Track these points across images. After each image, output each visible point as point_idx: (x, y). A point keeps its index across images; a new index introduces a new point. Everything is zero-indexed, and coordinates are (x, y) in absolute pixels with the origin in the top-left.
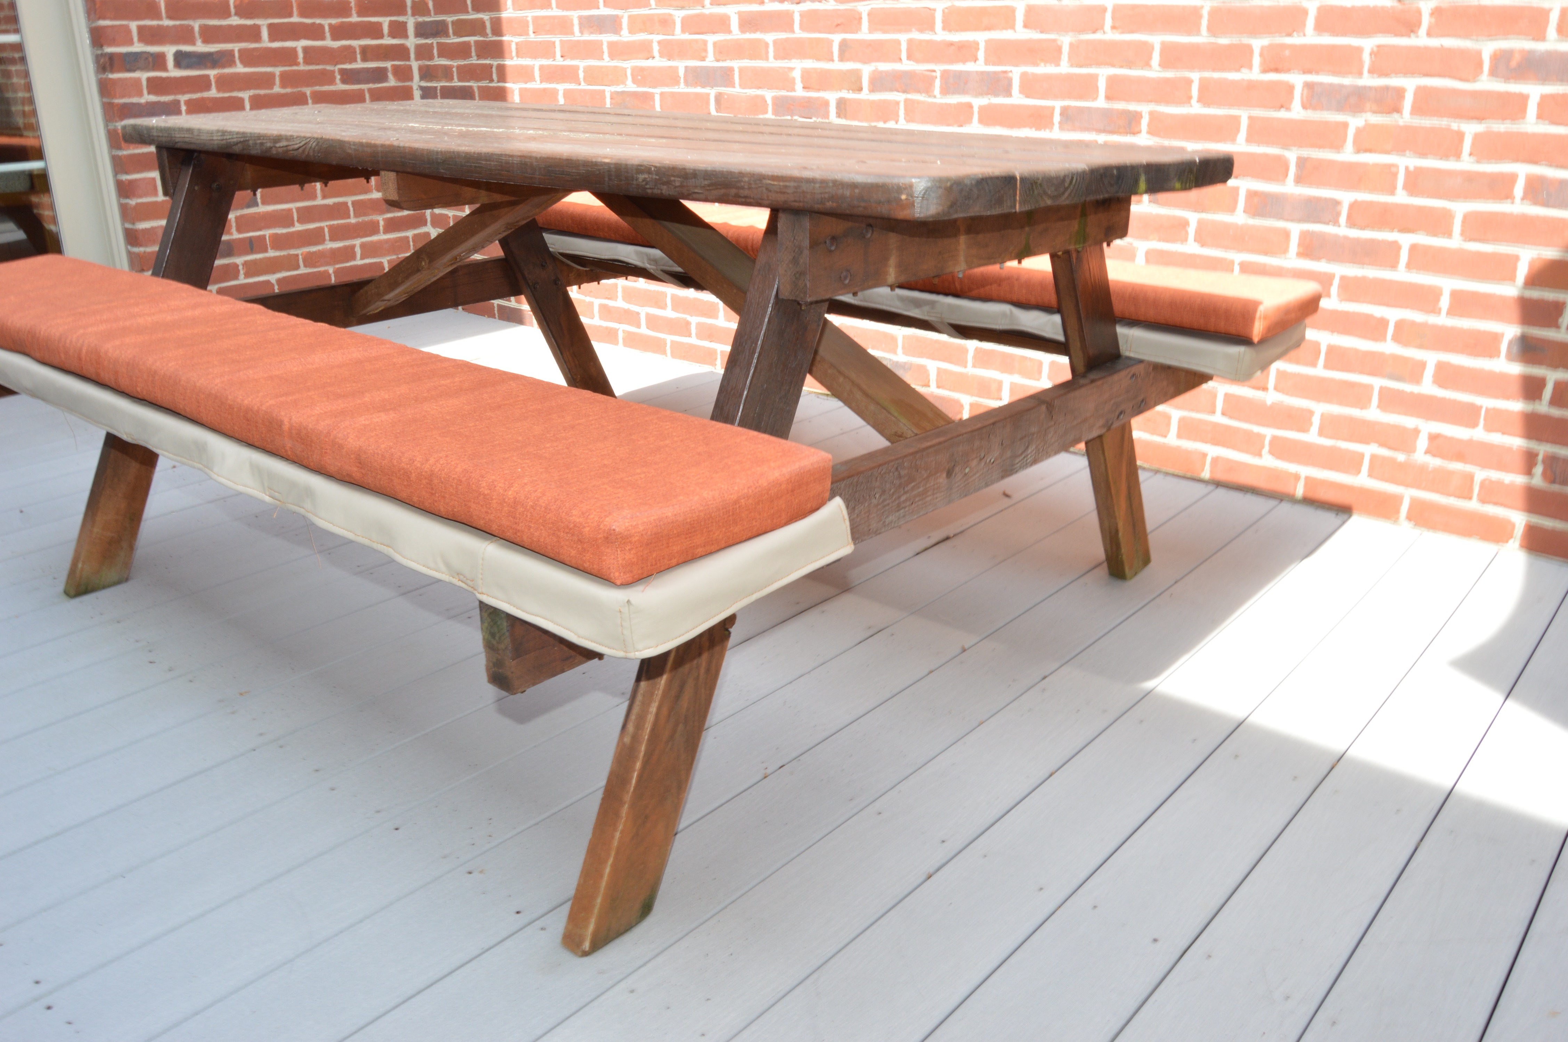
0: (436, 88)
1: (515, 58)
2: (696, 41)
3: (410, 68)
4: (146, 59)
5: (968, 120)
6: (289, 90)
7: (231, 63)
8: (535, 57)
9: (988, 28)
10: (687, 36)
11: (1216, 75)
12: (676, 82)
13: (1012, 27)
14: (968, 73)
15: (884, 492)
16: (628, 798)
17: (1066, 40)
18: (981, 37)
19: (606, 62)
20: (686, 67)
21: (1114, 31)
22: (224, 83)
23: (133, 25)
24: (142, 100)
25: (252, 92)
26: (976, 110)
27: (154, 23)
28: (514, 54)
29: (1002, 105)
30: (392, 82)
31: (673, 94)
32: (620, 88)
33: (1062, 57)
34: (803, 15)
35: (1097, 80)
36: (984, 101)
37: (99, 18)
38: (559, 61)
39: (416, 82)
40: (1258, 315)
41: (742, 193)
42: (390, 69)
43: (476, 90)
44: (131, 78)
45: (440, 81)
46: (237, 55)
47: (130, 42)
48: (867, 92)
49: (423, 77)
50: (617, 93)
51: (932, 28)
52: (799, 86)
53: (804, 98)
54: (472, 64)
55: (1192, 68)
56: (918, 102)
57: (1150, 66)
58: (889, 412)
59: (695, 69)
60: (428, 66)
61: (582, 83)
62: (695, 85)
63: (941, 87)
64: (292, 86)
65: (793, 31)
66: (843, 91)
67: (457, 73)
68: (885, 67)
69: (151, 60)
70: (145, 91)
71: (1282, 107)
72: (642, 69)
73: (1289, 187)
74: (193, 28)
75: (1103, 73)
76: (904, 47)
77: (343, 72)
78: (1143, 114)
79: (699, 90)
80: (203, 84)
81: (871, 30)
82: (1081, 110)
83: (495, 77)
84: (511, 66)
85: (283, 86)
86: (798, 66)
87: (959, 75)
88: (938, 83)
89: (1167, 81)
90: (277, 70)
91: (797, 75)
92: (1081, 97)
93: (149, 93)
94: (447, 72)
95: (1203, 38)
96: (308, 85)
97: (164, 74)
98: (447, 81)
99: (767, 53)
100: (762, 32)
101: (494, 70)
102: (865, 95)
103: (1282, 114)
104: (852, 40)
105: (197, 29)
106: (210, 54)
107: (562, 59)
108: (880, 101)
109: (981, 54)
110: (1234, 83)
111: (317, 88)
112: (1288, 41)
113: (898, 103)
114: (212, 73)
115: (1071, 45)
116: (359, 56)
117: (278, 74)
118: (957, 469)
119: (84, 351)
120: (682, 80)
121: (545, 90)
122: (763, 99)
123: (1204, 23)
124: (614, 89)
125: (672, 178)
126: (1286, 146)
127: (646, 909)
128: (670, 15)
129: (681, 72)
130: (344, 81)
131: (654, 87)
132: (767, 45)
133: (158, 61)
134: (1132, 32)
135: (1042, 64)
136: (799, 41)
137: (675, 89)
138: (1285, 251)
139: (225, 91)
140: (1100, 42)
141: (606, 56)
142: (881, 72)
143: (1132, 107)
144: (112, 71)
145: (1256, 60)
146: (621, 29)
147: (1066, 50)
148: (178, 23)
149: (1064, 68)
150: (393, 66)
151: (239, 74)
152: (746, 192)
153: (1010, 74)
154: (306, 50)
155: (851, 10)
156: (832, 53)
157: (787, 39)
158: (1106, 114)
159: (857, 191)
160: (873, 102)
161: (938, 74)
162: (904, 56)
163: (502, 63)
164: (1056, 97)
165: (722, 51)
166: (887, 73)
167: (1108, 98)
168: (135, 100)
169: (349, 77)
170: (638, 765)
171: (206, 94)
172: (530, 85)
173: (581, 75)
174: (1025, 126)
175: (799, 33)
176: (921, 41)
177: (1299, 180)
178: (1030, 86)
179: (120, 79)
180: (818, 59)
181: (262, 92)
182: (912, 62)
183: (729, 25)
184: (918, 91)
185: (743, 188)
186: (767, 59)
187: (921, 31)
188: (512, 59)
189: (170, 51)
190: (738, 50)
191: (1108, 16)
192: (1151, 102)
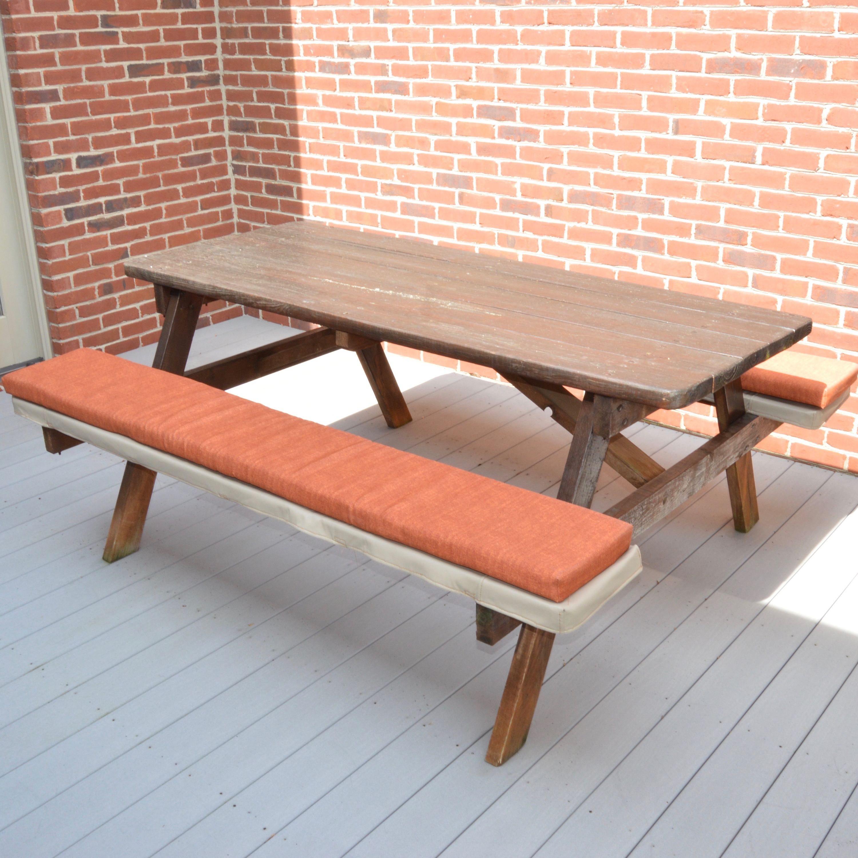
0: (245, 166)
1: (308, 153)
2: (446, 157)
3: (225, 151)
4: (59, 164)
5: (635, 227)
6: (148, 175)
7: (112, 161)
8: (324, 154)
9: (649, 171)
10: (438, 153)
11: (794, 215)
12: (431, 182)
13: (665, 172)
14: (635, 198)
15: (635, 519)
16: (520, 686)
17: (699, 184)
18: (644, 176)
19: (378, 163)
20: (438, 174)
21: (731, 182)
22: (109, 175)
23: (51, 142)
24: (56, 192)
25: (125, 179)
26: (640, 221)
27: (64, 139)
28: (308, 150)
29: (658, 220)
30: (214, 162)
31: (428, 190)
32: (388, 182)
33: (697, 194)
34: (522, 149)
35: (719, 211)
36: (646, 216)
37: (30, 140)
38: (343, 159)
39: (230, 161)
40: (824, 394)
41: (574, 382)
42: (212, 153)
43: (277, 171)
44: (49, 178)
45: (249, 162)
46: (115, 155)
47: (49, 154)
48: (567, 202)
49: (234, 158)
50: (386, 184)
51: (611, 167)
52: (519, 193)
53: (522, 202)
54: (275, 153)
55: (779, 209)
56: (602, 212)
57: (753, 206)
58: (628, 467)
59: (444, 175)
60: (239, 151)
61: (360, 175)
62: (444, 185)
63: (617, 204)
64: (150, 173)
65: (515, 159)
66: (550, 200)
67: (262, 158)
68: (578, 188)
69: (62, 164)
70: (58, 186)
71: (835, 238)
72: (405, 171)
73: (839, 285)
74: (88, 139)
75: (723, 207)
76: (592, 177)
77: (182, 159)
78: (749, 234)
79: (447, 189)
80: (95, 177)
81: (569, 164)
82: (709, 228)
83: (292, 163)
84: (305, 158)
85: (144, 173)
86: (518, 181)
87: (629, 198)
88: (614, 202)
89: (764, 215)
90: (141, 163)
91: (518, 186)
92: (709, 220)
93: (60, 187)
94: (254, 157)
95: (786, 191)
96: (160, 170)
97: (69, 173)
98: (254, 163)
99: (497, 170)
100: (493, 156)
101: (292, 159)
102: (565, 204)
103: (834, 241)
104: (556, 169)
105: (90, 140)
106: (98, 156)
107: (344, 158)
108: (575, 209)
109: (644, 187)
110: (805, 220)
111: (167, 172)
112: (839, 198)
113: (587, 212)
114: (100, 169)
115: (703, 187)
116: (192, 147)
117: (141, 165)
118: (668, 499)
119: (185, 445)
120: (435, 182)
121: (331, 177)
122: (493, 199)
123: (787, 182)
124: (384, 181)
125: (533, 369)
126: (837, 261)
127: (524, 740)
128: (426, 138)
129: (434, 176)
130: (183, 166)
131: (416, 184)
132: (496, 165)
133: (66, 165)
134: (742, 184)
135: (684, 198)
136: (519, 165)
137: (430, 187)
138: (837, 323)
139: (108, 181)
140: (721, 187)
141: (378, 159)
142: (576, 191)
143: (742, 228)
144: (37, 175)
145: (819, 208)
146: (390, 143)
147: (699, 190)
148: (78, 137)
149: (698, 201)
150: (215, 151)
151: (117, 167)
152: (577, 383)
153: (663, 201)
154: (159, 146)
155: (556, 150)
156: (542, 175)
157: (511, 163)
158: (725, 231)
159: (639, 392)
160: (570, 209)
161: (615, 196)
162: (592, 182)
163: (298, 155)
164: (692, 218)
165: (464, 165)
166: (580, 192)
167: (726, 222)
168: (52, 193)
169: (186, 162)
170: (526, 670)
171: (96, 184)
172: (319, 172)
173: (359, 170)
174: (672, 234)
175: (519, 160)
176: (603, 175)
177: (845, 281)
178: (675, 209)
179: (43, 180)
180: (533, 178)
181: (131, 178)
182: (597, 187)
183: (470, 150)
184: (602, 206)
185: (575, 380)
186: (496, 174)
187: (604, 168)
188: (306, 153)
189: (73, 157)
190: (476, 166)
191: (727, 172)
192: (753, 227)
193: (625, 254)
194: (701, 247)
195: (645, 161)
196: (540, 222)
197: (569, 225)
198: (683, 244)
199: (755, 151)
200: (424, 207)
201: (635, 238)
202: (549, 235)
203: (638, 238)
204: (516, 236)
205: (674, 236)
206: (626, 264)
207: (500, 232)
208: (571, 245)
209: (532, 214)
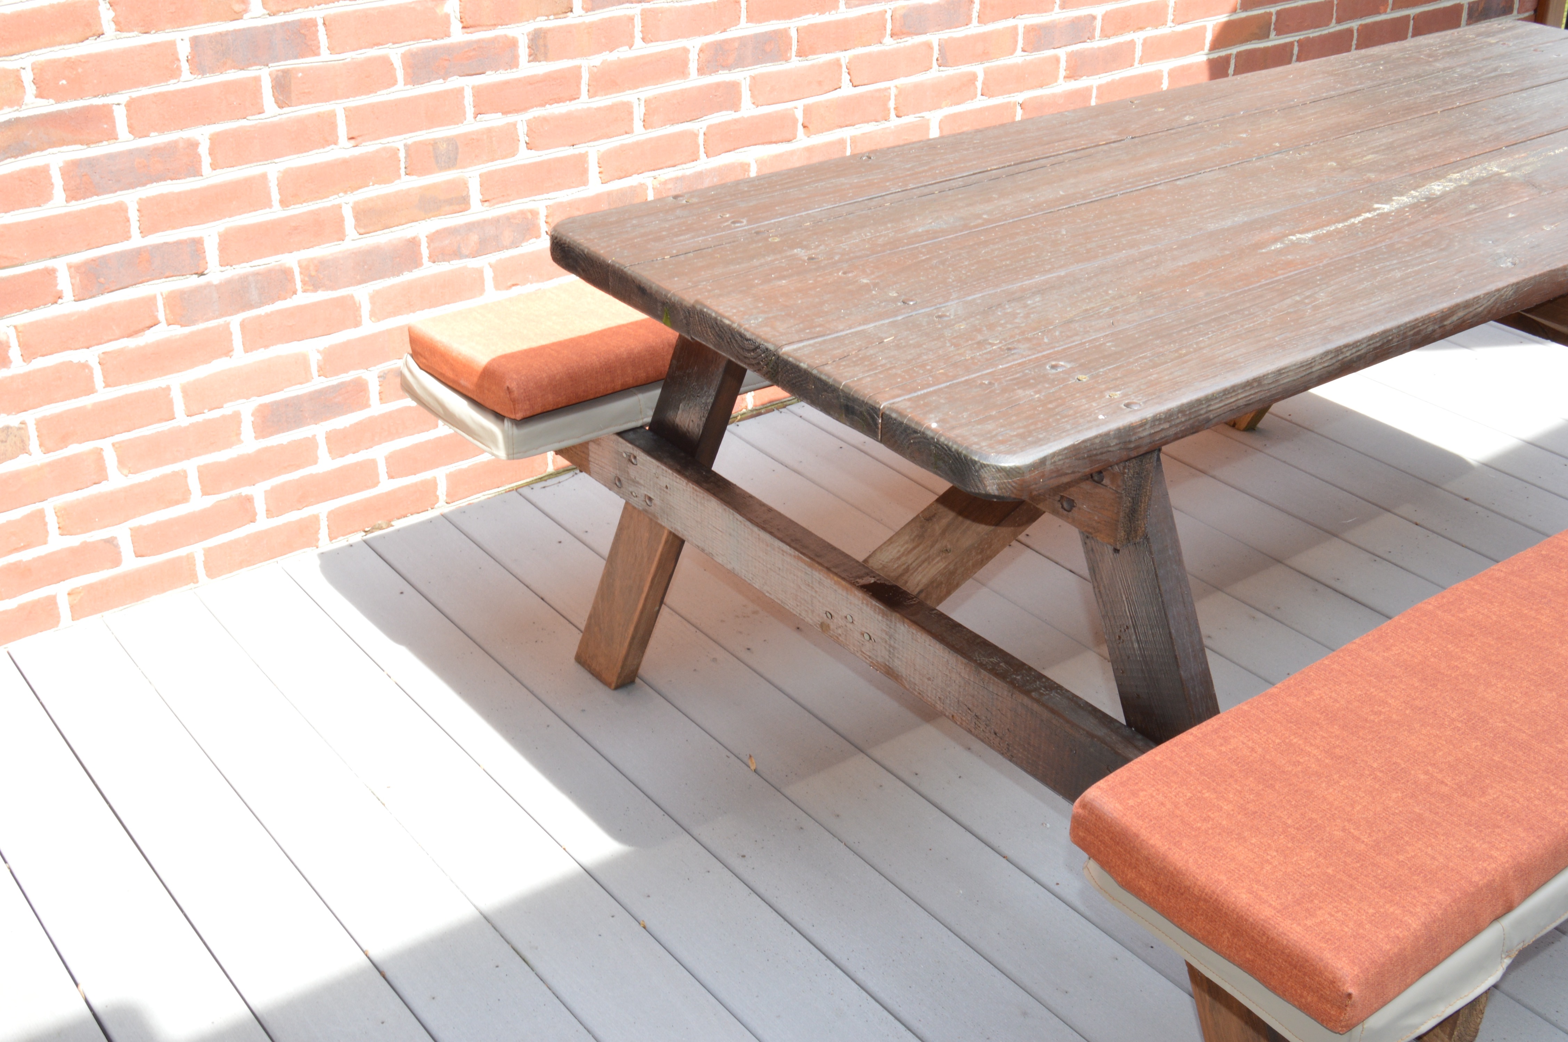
5: (732, 21)
12: (171, 72)
20: (194, 40)
31: (163, 98)
48: (581, 12)
52: (456, 26)
53: (469, 44)
59: (217, 39)
62: (221, 68)
66: (538, 19)
73: (1056, 14)
79: (232, 75)
102: (575, 17)
108: (603, 21)
113: (631, 19)
120: (186, 66)
122: (384, 62)
129: (183, 51)
131: (114, 92)
137: (167, 87)
138: (1056, 78)
160: (591, 26)
174: (806, 13)
193: (718, 85)
194: (859, 20)
196: (519, 80)
197: (589, 63)
198: (826, 25)
200: (156, 150)
201: (736, 45)
202: (543, 105)
203: (743, 41)
204: (458, 136)
205: (810, 16)
206: (720, 108)
207: (409, 142)
208: (599, 109)
209: (496, 69)
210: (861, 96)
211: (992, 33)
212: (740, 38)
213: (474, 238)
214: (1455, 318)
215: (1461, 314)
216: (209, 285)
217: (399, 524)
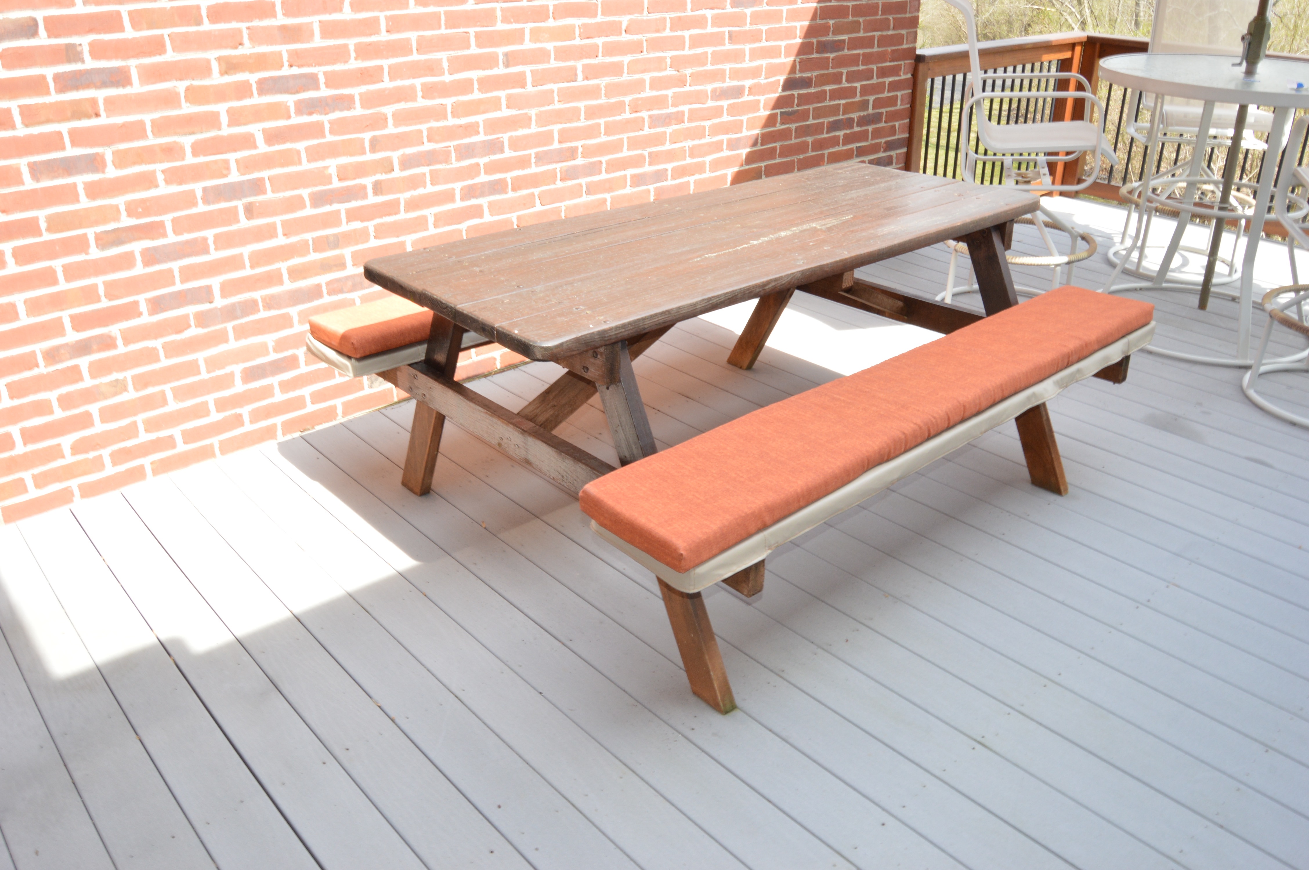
2: (215, 162)
5: (478, 174)
9: (484, 112)
10: (201, 159)
11: (611, 119)
12: (193, 204)
13: (500, 109)
14: (474, 143)
17: (534, 113)
18: (479, 118)
19: (84, 204)
20: (204, 188)
21: (560, 103)
26: (482, 166)
29: (499, 159)
31: (190, 217)
32: (110, 227)
33: (532, 123)
34: (332, 122)
35: (553, 134)
36: (487, 159)
48: (399, 171)
50: (106, 232)
51: (445, 118)
52: (335, 179)
53: (342, 188)
55: (600, 117)
56: (440, 170)
57: (581, 120)
59: (215, 187)
61: (46, 233)
62: (218, 201)
63: (456, 156)
65: (324, 137)
66: (377, 175)
68: (410, 151)
71: (640, 130)
72: (141, 201)
73: (647, 168)
75: (556, 129)
76: (425, 134)
78: (579, 147)
79: (224, 205)
81: (396, 126)
82: (546, 152)
86: (332, 165)
87: (468, 145)
88: (453, 154)
89: (589, 126)
91: (332, 171)
92: (545, 145)
95: (603, 100)
99: (300, 158)
102: (397, 173)
103: (640, 133)
104: (380, 136)
108: (410, 176)
109: (481, 129)
110: (618, 121)
112: (639, 96)
113: (424, 174)
115: (536, 115)
120: (200, 201)
122: (300, 197)
123: (603, 92)
124: (101, 228)
126: (643, 149)
128: (175, 142)
129: (199, 194)
131: (165, 214)
132: (299, 152)
134: (569, 102)
135: (521, 130)
136: (330, 144)
137: (192, 211)
140: (553, 110)
141: (83, 197)
142: (409, 155)
143: (573, 144)
145: (627, 108)
149: (533, 129)
153: (501, 139)
155: (376, 113)
156: (364, 148)
157: (319, 145)
158: (560, 151)
160: (404, 178)
161: (454, 148)
162: (425, 140)
164: (531, 148)
165: (247, 165)
166: (414, 154)
167: (559, 142)
173: (43, 225)
174: (514, 170)
175: (329, 138)
176: (438, 128)
177: (650, 164)
180: (352, 155)
182: (432, 144)
183: (254, 142)
184: (440, 163)
186: (300, 163)
187: (438, 120)
190: (267, 161)
191: (555, 95)
192: (582, 140)
193: (471, 206)
194: (543, 173)
195: (480, 102)
196: (368, 206)
197: (404, 197)
198: (526, 176)
199: (576, 69)
200: (187, 242)
201: (479, 186)
202: (381, 217)
203: (483, 184)
204: (339, 233)
205: (517, 171)
206: (473, 217)
207: (314, 236)
208: (410, 219)
209: (356, 199)
210: (546, 211)
211: (613, 178)
212: (482, 183)
213: (350, 283)
214: (770, 286)
215: (773, 284)
216: (216, 308)
217: (318, 428)
